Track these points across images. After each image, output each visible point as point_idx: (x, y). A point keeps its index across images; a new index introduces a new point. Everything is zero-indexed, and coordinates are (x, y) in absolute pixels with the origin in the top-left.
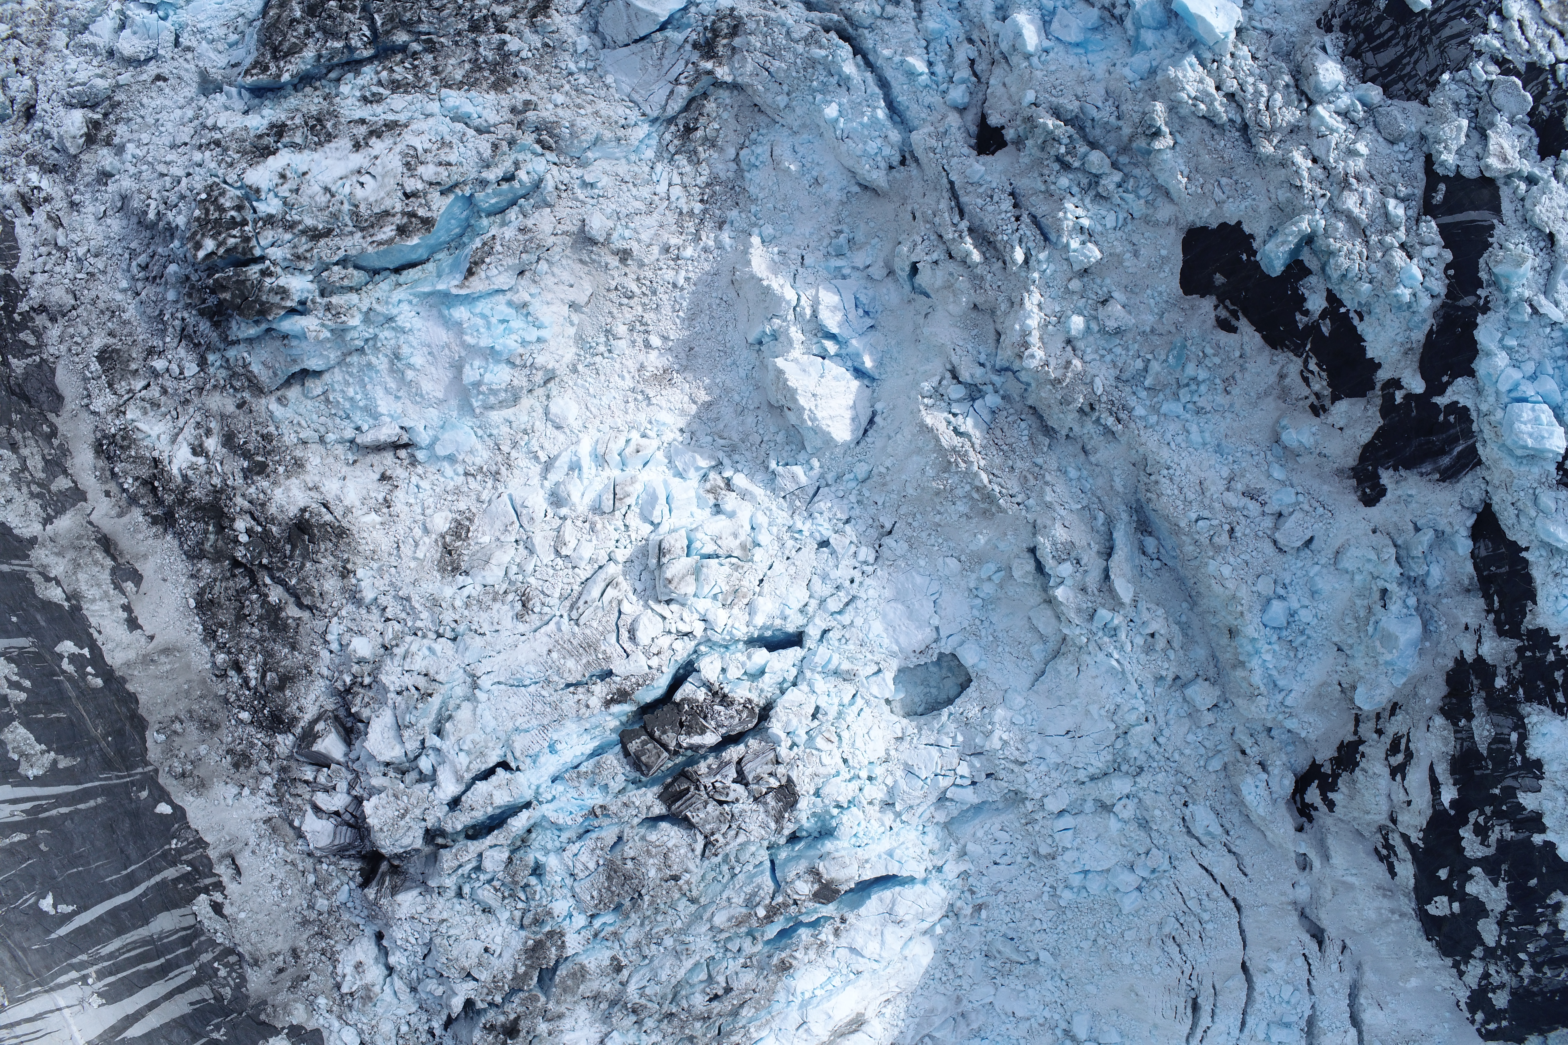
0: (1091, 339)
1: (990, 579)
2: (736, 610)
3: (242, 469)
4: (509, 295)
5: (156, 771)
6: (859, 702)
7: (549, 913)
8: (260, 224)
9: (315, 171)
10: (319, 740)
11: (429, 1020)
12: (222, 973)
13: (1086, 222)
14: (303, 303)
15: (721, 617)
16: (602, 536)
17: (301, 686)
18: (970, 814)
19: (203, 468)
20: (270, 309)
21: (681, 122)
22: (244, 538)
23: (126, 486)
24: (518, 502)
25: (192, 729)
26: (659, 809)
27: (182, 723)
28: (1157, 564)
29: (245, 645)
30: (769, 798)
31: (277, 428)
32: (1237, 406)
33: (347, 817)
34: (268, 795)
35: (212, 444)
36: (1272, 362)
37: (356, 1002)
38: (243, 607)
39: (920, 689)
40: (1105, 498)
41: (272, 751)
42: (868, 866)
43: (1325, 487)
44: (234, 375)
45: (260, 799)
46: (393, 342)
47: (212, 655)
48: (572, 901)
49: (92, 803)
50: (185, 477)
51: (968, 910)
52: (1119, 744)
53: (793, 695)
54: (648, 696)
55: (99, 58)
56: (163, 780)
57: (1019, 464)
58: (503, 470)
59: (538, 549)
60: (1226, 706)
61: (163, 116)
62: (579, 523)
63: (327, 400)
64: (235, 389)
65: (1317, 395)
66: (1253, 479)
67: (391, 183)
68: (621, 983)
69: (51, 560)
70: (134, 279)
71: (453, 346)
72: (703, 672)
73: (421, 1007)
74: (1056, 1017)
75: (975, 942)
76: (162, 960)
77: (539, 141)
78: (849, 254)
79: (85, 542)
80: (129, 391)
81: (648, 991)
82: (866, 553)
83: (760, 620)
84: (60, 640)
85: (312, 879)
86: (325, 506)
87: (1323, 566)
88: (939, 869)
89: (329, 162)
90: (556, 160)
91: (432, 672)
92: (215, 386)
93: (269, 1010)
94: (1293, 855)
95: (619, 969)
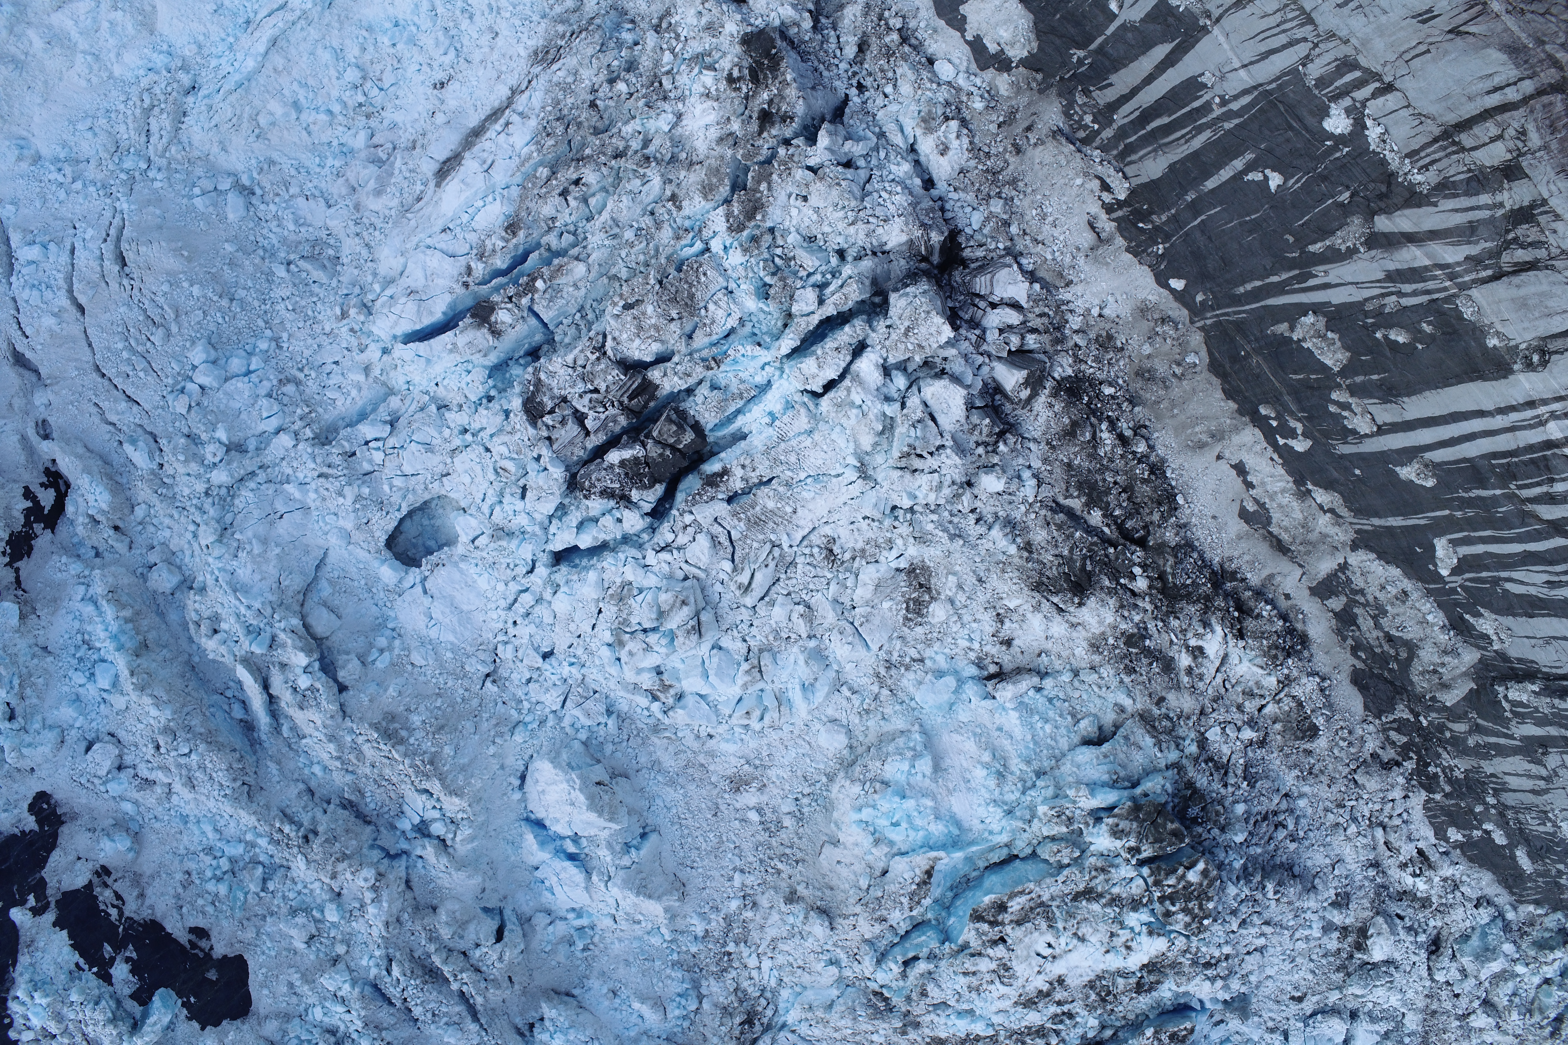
0: (319, 901)
1: (382, 651)
2: (618, 581)
3: (1150, 637)
4: (895, 850)
5: (1192, 322)
6: (486, 509)
7: (745, 251)
8: (1145, 901)
9: (1099, 955)
10: (1021, 381)
11: (865, 103)
12: (1088, 119)
13: (340, 1009)
14: (1098, 820)
15: (631, 573)
16: (767, 629)
17: (1055, 428)
18: (369, 409)
19: (1190, 635)
20: (1129, 814)
21: (758, 1028)
22: (1137, 570)
23: (1269, 607)
24: (860, 647)
25: (1161, 368)
26: (655, 375)
27: (1174, 375)
28: (229, 694)
29: (1119, 463)
30: (549, 404)
31: (1121, 682)
32: (176, 862)
33: (982, 304)
34: (1071, 311)
35: (1184, 660)
36: (152, 907)
37: (940, 112)
38: (1129, 499)
39: (438, 522)
40: (285, 750)
41: (1075, 356)
42: (449, 346)
43: (84, 801)
44: (1170, 732)
45: (1080, 305)
46: (1006, 789)
47: (1151, 448)
48: (726, 265)
49: (1249, 287)
50: (1206, 624)
51: (352, 312)
52: (229, 518)
53: (549, 507)
54: (691, 482)
55: (1366, 1010)
56: (1180, 313)
57: (368, 771)
58: (883, 672)
59: (828, 606)
60: (140, 570)
61: (1287, 966)
62: (793, 636)
63: (1073, 716)
64: (1167, 717)
65: (106, 885)
66: (149, 799)
67: (1020, 951)
68: (671, 181)
69: (1332, 530)
70: (1291, 811)
71: (944, 793)
72: (638, 516)
73: (874, 116)
74: (263, 207)
75: (348, 273)
76: (1149, 128)
77: (886, 1000)
78: (572, 931)
79: (1301, 548)
80: (1279, 701)
81: (638, 182)
82: (506, 653)
83: (592, 576)
84: (1308, 453)
85: (1014, 229)
86: (1060, 610)
87: (72, 726)
88: (385, 351)
89: (1086, 964)
90: (869, 983)
91: (908, 475)
92: (1188, 718)
93: (1034, 85)
94: (55, 435)
95: (673, 198)
